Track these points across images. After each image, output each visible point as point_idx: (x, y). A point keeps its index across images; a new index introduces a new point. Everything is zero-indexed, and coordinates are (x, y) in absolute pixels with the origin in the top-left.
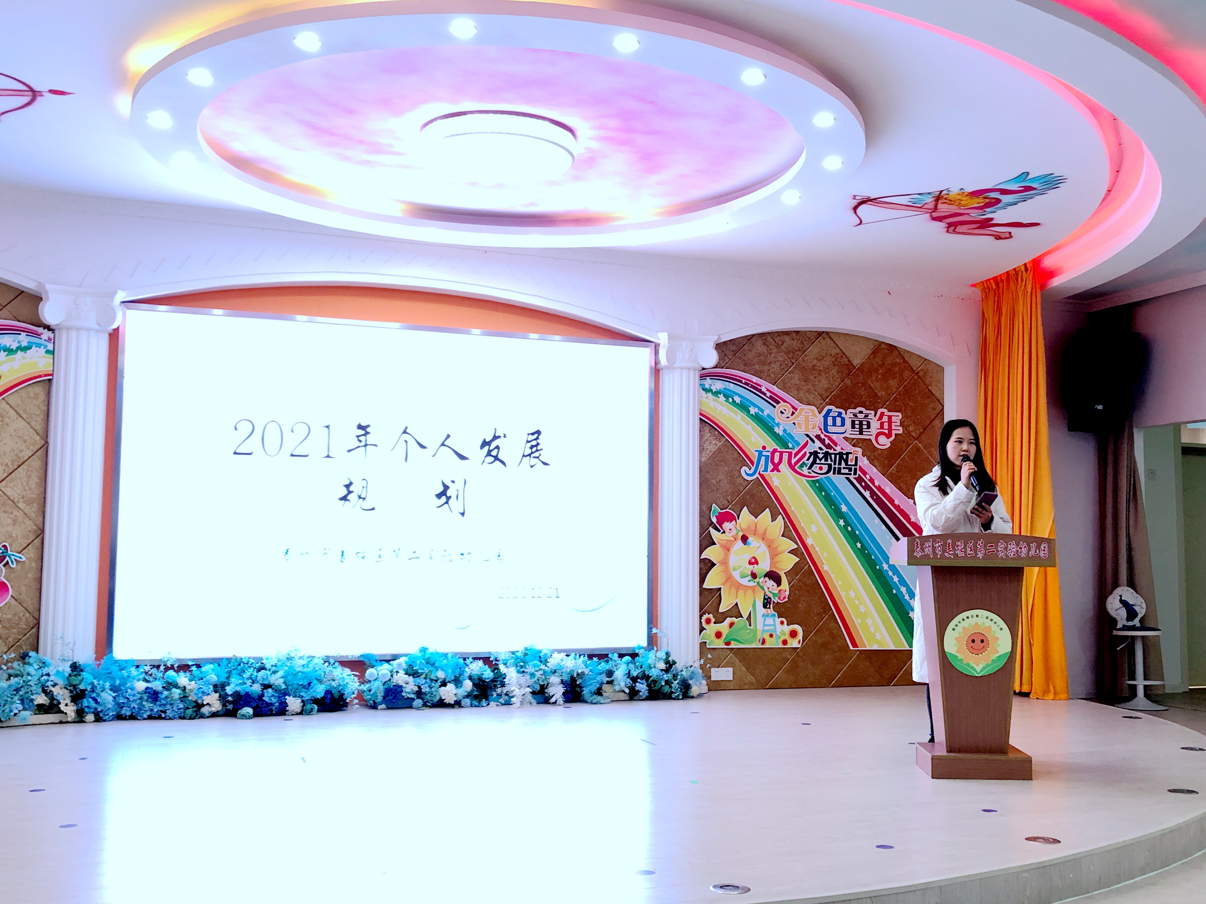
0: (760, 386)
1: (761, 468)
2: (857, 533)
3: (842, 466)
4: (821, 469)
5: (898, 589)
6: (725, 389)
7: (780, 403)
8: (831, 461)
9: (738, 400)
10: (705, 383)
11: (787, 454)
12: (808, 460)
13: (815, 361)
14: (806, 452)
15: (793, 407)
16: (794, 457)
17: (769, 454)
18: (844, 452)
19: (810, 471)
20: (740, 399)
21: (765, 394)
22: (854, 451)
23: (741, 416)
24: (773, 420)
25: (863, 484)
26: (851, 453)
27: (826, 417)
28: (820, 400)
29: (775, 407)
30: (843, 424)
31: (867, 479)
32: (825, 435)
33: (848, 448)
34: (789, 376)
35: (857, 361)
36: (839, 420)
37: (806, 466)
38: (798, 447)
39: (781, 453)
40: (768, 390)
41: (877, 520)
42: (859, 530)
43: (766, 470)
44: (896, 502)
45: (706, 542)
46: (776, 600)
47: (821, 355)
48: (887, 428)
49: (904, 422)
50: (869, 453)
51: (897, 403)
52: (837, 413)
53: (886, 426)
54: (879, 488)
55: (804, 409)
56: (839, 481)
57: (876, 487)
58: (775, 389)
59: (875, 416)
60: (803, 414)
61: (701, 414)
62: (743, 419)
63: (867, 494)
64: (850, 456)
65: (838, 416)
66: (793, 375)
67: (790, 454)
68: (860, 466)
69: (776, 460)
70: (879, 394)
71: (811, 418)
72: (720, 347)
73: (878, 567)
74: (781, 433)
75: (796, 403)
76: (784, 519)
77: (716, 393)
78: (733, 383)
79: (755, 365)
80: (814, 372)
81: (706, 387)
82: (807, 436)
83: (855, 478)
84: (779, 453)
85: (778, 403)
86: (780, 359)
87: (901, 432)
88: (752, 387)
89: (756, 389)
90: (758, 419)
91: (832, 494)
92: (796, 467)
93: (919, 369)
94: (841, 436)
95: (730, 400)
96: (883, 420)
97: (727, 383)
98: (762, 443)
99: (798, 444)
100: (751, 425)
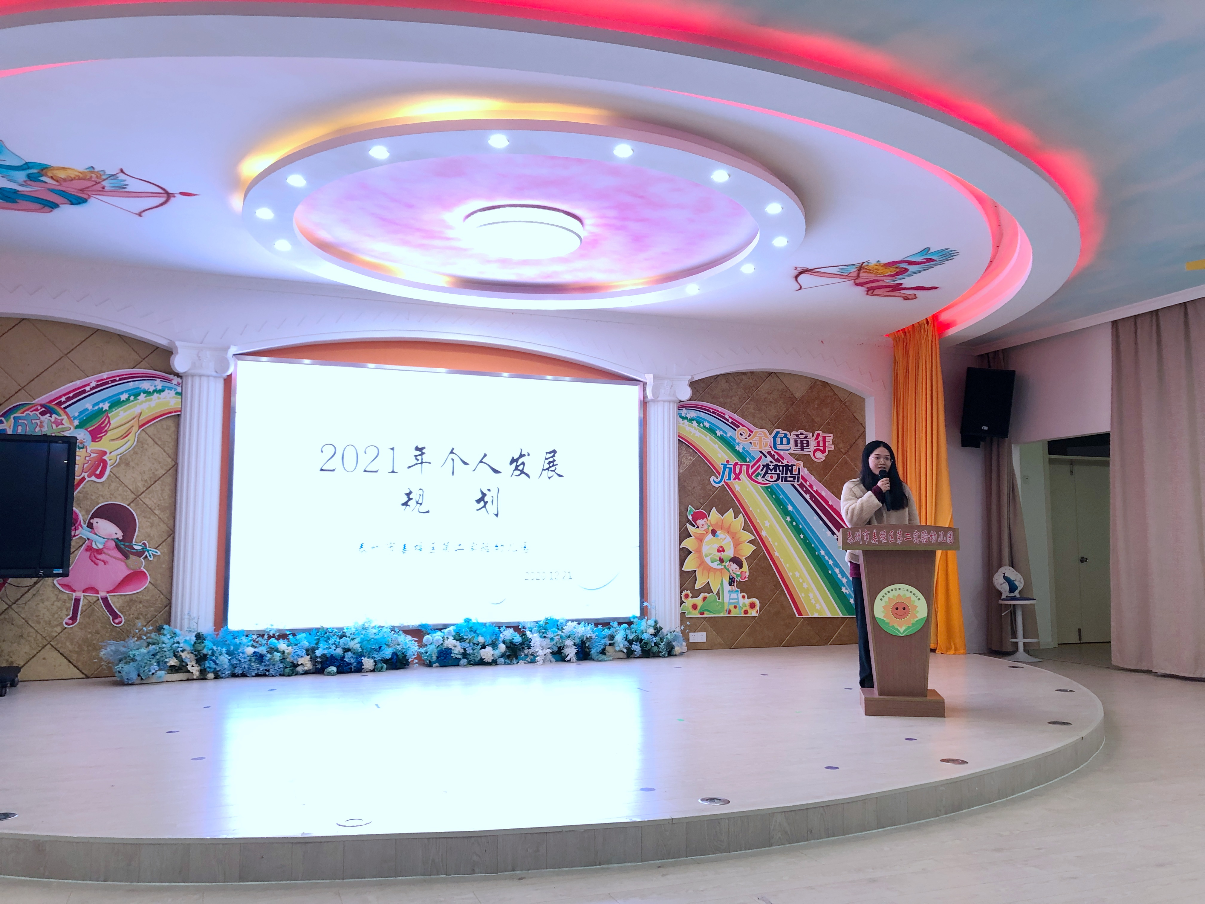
0: (724, 414)
1: (726, 478)
2: (801, 527)
3: (788, 475)
4: (772, 477)
5: (833, 571)
6: (698, 417)
7: (739, 427)
8: (780, 471)
9: (707, 425)
10: (682, 412)
11: (746, 466)
12: (762, 471)
13: (766, 395)
14: (760, 465)
15: (750, 430)
16: (751, 469)
17: (732, 466)
18: (790, 465)
19: (764, 479)
20: (709, 424)
21: (728, 421)
22: (797, 463)
23: (710, 437)
24: (734, 440)
25: (805, 489)
26: (795, 465)
27: (775, 438)
28: (771, 424)
29: (735, 430)
30: (788, 443)
31: (807, 485)
32: (775, 452)
33: (793, 462)
34: (746, 406)
35: (798, 395)
36: (785, 440)
37: (760, 476)
38: (754, 460)
39: (741, 466)
40: (730, 417)
41: (816, 517)
42: (802, 525)
43: (729, 479)
44: (830, 503)
45: (684, 535)
46: (739, 579)
47: (771, 390)
48: (822, 446)
49: (835, 441)
50: (808, 465)
51: (829, 427)
52: (784, 435)
53: (821, 444)
54: (817, 492)
55: (758, 432)
56: (786, 487)
57: (814, 491)
58: (736, 416)
59: (813, 436)
60: (757, 435)
61: (679, 436)
62: (711, 440)
63: (807, 497)
64: (794, 468)
65: (784, 437)
66: (749, 406)
67: (748, 466)
68: (802, 476)
69: (737, 471)
70: (816, 420)
71: (764, 439)
72: (693, 384)
73: (817, 553)
74: (741, 451)
75: (752, 427)
76: (744, 516)
77: (691, 420)
78: (703, 412)
79: (719, 398)
80: (765, 403)
81: (683, 415)
82: (761, 452)
83: (798, 485)
84: (739, 466)
85: (738, 427)
86: (739, 393)
87: (833, 449)
88: (718, 415)
89: (721, 416)
90: (722, 439)
91: (781, 497)
92: (753, 477)
93: (846, 400)
94: (787, 452)
95: (702, 425)
96: (819, 440)
97: (699, 412)
98: (727, 458)
99: (754, 459)
100: (718, 444)
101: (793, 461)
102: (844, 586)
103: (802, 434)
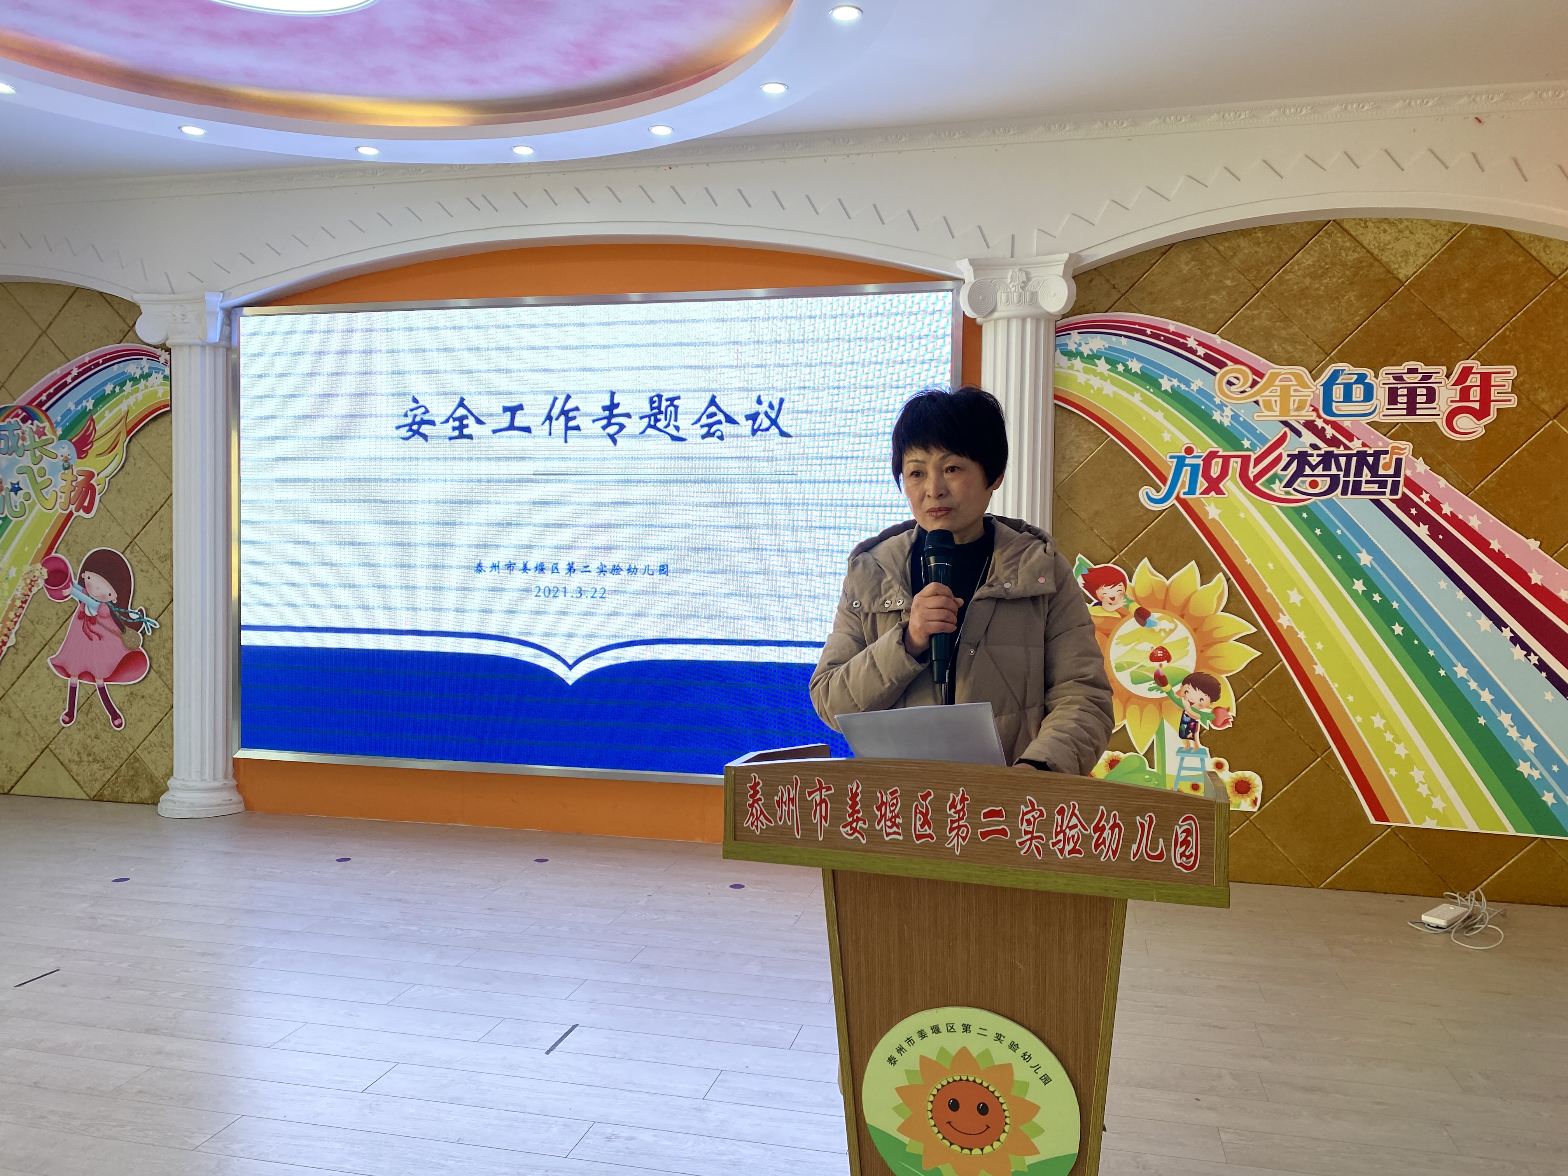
0: (1183, 337)
1: (1181, 489)
2: (1395, 605)
4: (1314, 485)
5: (1492, 718)
6: (1110, 348)
7: (1226, 365)
8: (1339, 468)
9: (1135, 366)
10: (1067, 341)
11: (1239, 460)
12: (1285, 469)
13: (1308, 281)
14: (1281, 455)
15: (1255, 372)
16: (1255, 466)
17: (1199, 461)
18: (1370, 451)
19: (1290, 490)
20: (1141, 365)
21: (1193, 352)
22: (1393, 448)
23: (1143, 395)
24: (1210, 398)
25: (1413, 511)
26: (1386, 452)
27: (1328, 387)
28: (1317, 353)
29: (1214, 373)
30: (1368, 395)
31: (1422, 500)
33: (1381, 444)
34: (1249, 312)
35: (1406, 271)
36: (1358, 391)
37: (1281, 481)
38: (1264, 445)
40: (1200, 344)
41: (1445, 583)
42: (1399, 601)
43: (1192, 491)
44: (1495, 546)
46: (1208, 725)
47: (1321, 267)
48: (1478, 398)
49: (1522, 384)
50: (1430, 452)
51: (1507, 347)
52: (1356, 377)
53: (1475, 394)
54: (1453, 519)
55: (1279, 374)
56: (1357, 506)
57: (1445, 517)
58: (1217, 341)
59: (1448, 376)
60: (1277, 383)
61: (1056, 397)
62: (1145, 400)
63: (1422, 531)
64: (1384, 459)
65: (1356, 382)
66: (1256, 312)
67: (1246, 460)
68: (1406, 478)
69: (1215, 472)
70: (1462, 332)
71: (1295, 391)
72: (1076, 275)
73: (1442, 673)
74: (1227, 422)
75: (1260, 362)
76: (1228, 580)
77: (1092, 358)
78: (1127, 337)
79: (1174, 300)
80: (1303, 302)
81: (1069, 348)
82: (1286, 423)
83: (1393, 501)
84: (1220, 460)
85: (1221, 365)
86: (1228, 283)
87: (1514, 403)
88: (1167, 340)
89: (1176, 342)
90: (1178, 398)
91: (1339, 532)
92: (1258, 484)
94: (1364, 421)
95: (1121, 368)
96: (1468, 383)
97: (1114, 338)
98: (1187, 442)
99: (1263, 440)
100: (1164, 410)
101: (1381, 442)
102: (1526, 759)
103: (1412, 371)
